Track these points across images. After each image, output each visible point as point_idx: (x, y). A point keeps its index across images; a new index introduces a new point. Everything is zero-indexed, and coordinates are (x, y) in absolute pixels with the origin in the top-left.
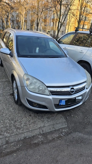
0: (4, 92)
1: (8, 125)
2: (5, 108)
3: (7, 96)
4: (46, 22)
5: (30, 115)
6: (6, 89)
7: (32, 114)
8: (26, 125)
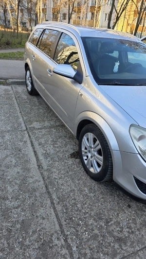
0: (57, 150)
1: (96, 231)
2: (73, 188)
3: (66, 159)
4: (80, 12)
5: (129, 206)
6: (58, 143)
7: (131, 203)
8: (132, 232)
